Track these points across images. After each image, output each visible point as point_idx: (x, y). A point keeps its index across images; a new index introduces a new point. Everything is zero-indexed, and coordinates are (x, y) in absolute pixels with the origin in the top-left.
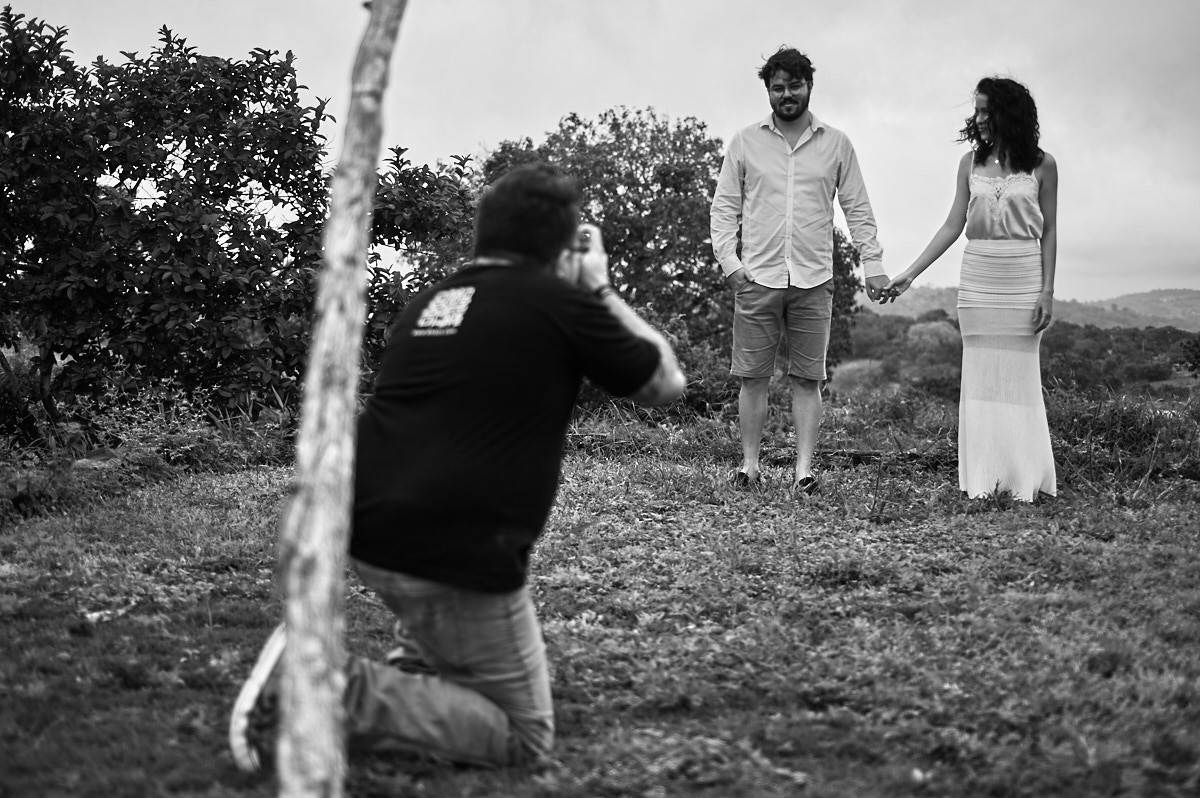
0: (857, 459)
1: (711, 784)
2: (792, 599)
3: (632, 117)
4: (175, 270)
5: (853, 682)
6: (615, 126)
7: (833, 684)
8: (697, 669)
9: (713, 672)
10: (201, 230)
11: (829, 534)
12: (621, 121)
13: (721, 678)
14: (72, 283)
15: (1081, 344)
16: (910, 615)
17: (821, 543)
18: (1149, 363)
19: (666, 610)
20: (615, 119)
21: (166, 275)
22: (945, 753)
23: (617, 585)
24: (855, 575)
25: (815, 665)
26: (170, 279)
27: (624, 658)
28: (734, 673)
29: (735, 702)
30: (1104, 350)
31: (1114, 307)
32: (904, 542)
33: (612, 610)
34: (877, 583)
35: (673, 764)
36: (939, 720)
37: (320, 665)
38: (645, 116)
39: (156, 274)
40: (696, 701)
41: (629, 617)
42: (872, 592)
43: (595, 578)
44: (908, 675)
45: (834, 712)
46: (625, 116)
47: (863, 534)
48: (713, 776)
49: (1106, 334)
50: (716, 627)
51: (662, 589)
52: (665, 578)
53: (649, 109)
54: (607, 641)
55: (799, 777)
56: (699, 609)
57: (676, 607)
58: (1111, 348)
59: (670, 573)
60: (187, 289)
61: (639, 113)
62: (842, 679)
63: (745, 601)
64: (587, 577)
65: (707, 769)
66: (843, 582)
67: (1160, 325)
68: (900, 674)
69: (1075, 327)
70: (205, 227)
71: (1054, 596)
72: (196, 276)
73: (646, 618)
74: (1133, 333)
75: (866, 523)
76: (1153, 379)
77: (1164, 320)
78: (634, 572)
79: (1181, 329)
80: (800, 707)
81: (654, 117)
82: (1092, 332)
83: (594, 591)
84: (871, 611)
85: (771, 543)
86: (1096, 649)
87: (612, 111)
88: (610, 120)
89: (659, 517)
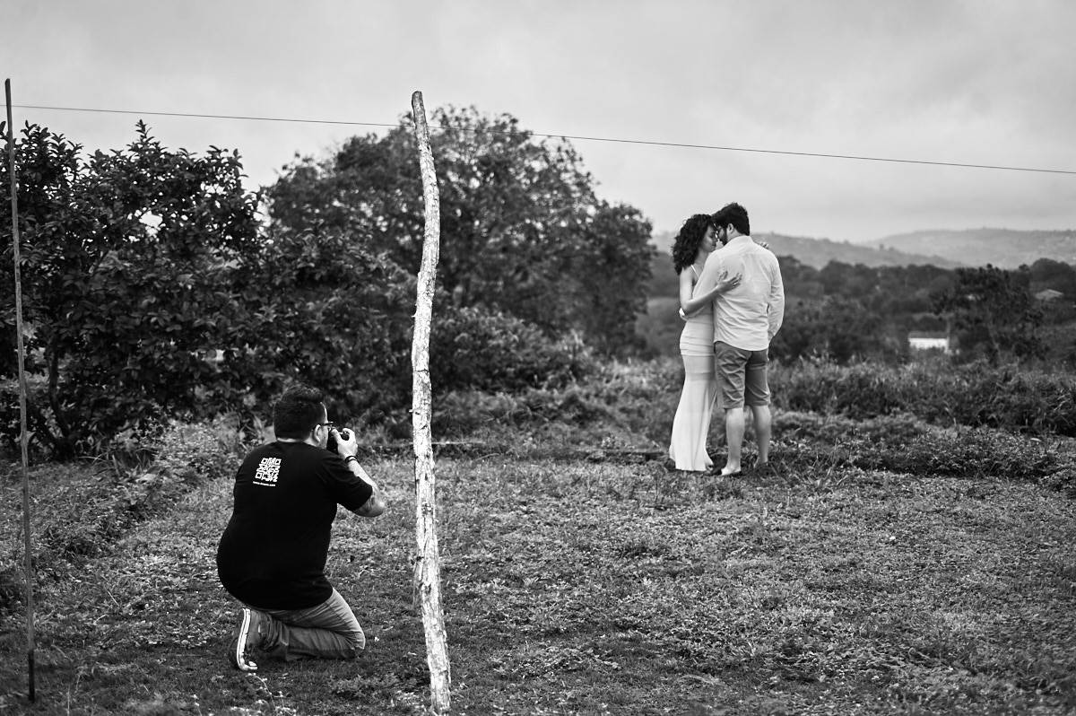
0: (648, 457)
1: (575, 670)
2: (608, 567)
3: (458, 113)
4: (159, 316)
5: (642, 617)
6: (445, 120)
7: (632, 618)
8: (562, 613)
9: (570, 613)
10: (178, 286)
11: (629, 520)
12: (449, 115)
13: (574, 616)
14: (89, 329)
15: (853, 281)
16: (674, 575)
17: (625, 526)
18: (911, 298)
19: (538, 576)
20: (444, 116)
21: (153, 320)
22: (684, 653)
23: (509, 560)
24: (644, 549)
25: (622, 608)
26: (156, 323)
27: (522, 606)
28: (581, 614)
29: (582, 628)
30: (872, 286)
31: (882, 247)
32: (675, 524)
33: (509, 576)
34: (657, 554)
35: (557, 662)
36: (683, 636)
37: (438, 628)
38: (468, 114)
39: (145, 318)
40: (562, 629)
41: (519, 580)
42: (654, 561)
43: (496, 556)
44: (669, 612)
45: (631, 634)
46: (452, 111)
47: (650, 519)
48: (576, 666)
49: (874, 271)
50: (568, 586)
51: (534, 561)
52: (535, 555)
53: (472, 107)
54: (511, 597)
55: (615, 665)
56: (557, 575)
57: (545, 575)
58: (878, 283)
59: (537, 552)
60: (168, 330)
61: (464, 110)
62: (636, 615)
63: (582, 569)
64: (490, 555)
65: (572, 663)
66: (637, 554)
67: (920, 263)
68: (666, 612)
69: (846, 266)
70: (181, 284)
71: (754, 562)
72: (174, 320)
73: (528, 581)
74: (897, 271)
75: (652, 510)
76: (915, 311)
77: (925, 258)
78: (517, 552)
79: (939, 266)
80: (615, 631)
81: (477, 113)
82: (861, 270)
83: (497, 564)
84: (653, 574)
85: (595, 527)
86: (768, 595)
87: (442, 109)
88: (440, 116)
89: (525, 508)
